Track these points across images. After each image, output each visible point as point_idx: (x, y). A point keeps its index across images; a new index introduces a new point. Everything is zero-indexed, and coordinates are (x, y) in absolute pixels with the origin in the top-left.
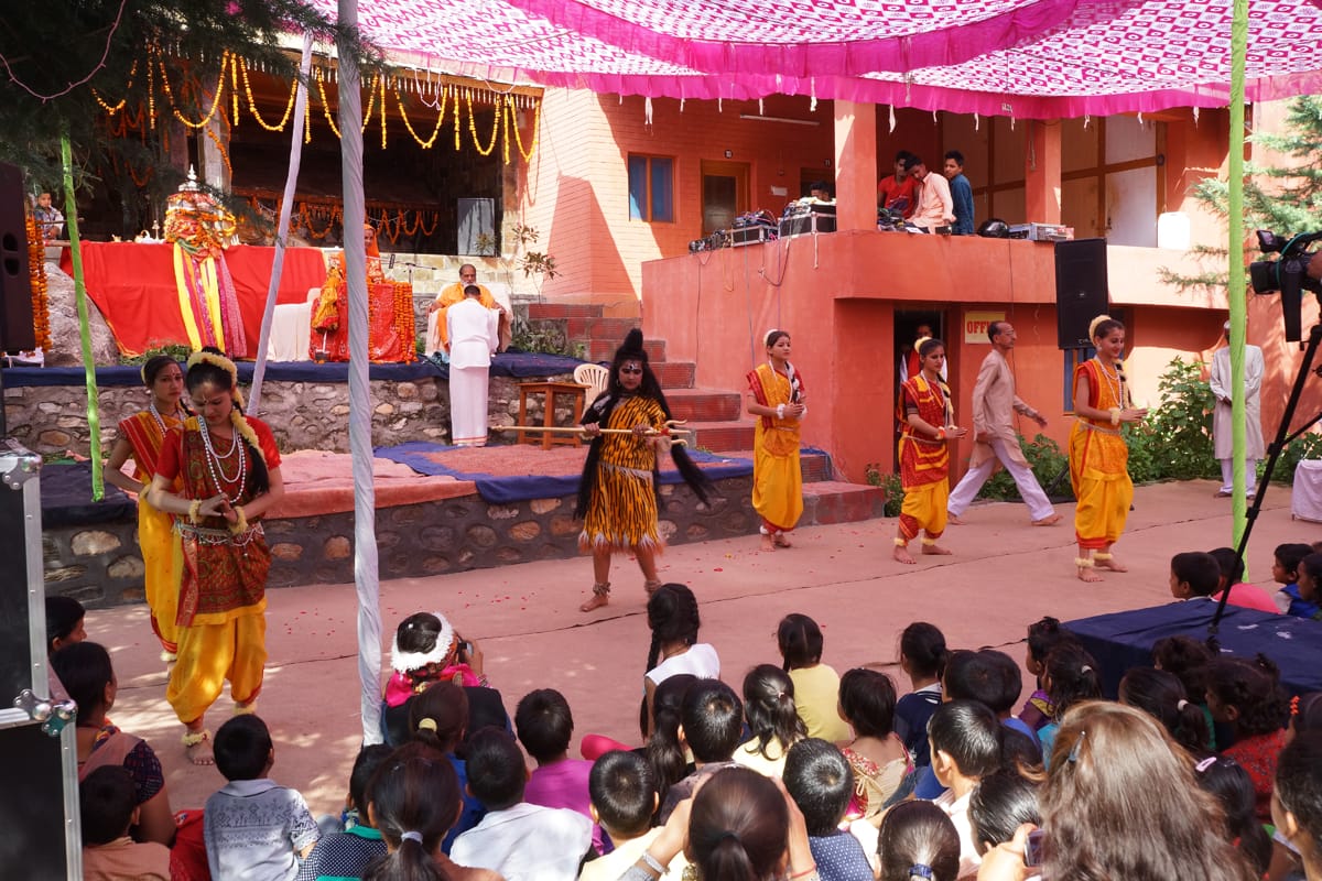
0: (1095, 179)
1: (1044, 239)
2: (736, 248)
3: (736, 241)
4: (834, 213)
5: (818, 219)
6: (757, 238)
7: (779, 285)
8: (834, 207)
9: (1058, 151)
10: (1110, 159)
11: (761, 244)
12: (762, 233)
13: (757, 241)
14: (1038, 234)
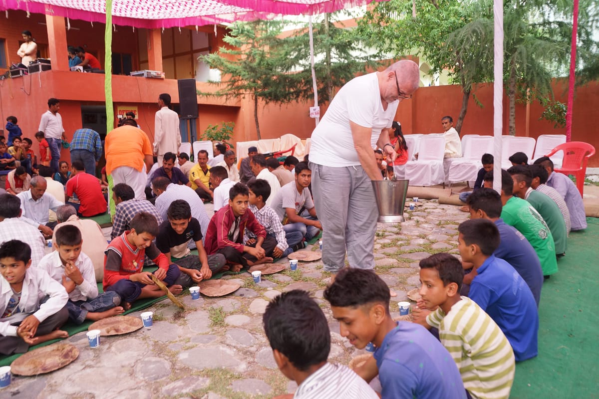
0: (190, 55)
1: (150, 76)
2: (13, 78)
3: (12, 75)
4: (50, 63)
5: (42, 66)
6: (19, 73)
7: (29, 95)
8: (50, 61)
9: (160, 42)
10: (195, 48)
11: (21, 76)
12: (21, 72)
13: (19, 75)
14: (147, 75)
